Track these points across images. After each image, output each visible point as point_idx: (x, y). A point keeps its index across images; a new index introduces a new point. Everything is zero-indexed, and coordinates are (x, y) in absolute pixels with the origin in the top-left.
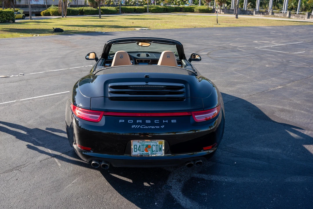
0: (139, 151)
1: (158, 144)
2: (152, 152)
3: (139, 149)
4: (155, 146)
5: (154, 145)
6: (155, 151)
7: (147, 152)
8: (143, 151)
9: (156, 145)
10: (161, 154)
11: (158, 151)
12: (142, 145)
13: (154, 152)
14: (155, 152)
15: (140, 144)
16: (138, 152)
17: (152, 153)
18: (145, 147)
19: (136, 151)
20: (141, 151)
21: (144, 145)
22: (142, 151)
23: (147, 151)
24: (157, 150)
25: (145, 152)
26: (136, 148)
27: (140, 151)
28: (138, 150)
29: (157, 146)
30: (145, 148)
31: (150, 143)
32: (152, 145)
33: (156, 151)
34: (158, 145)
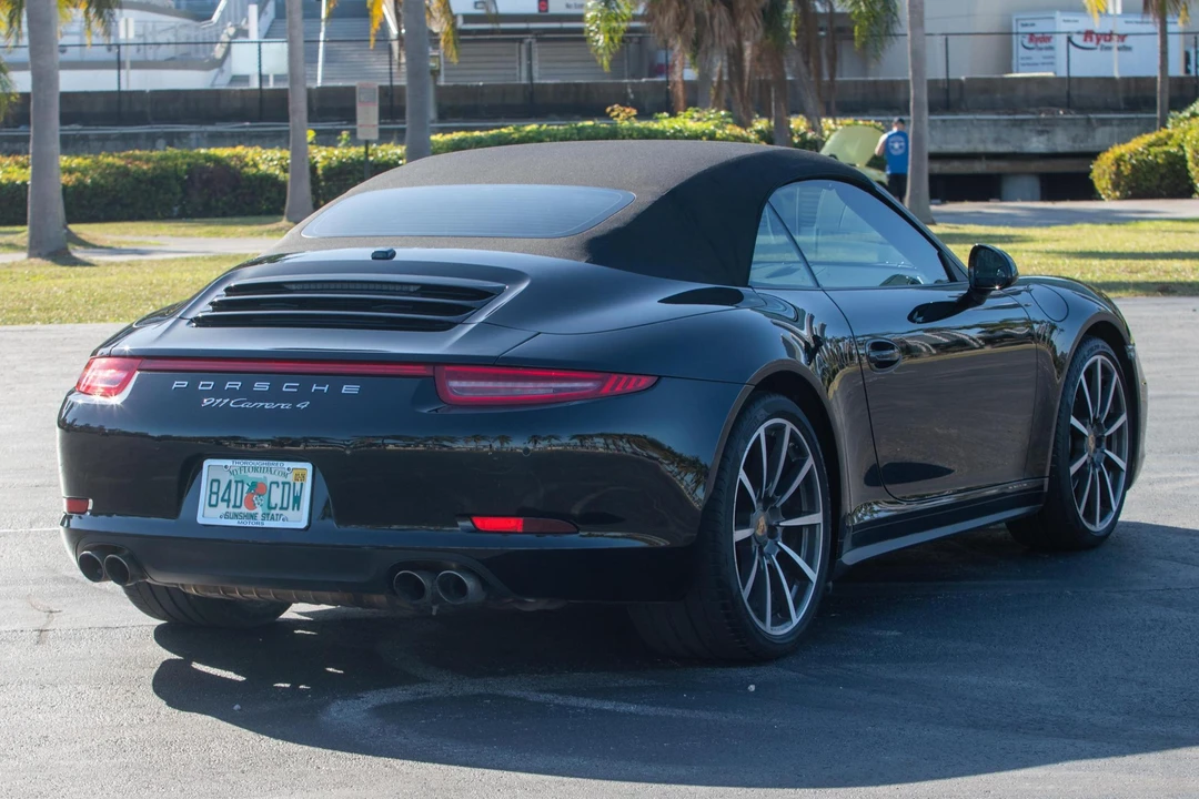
0: (226, 504)
1: (290, 478)
2: (267, 511)
3: (226, 497)
4: (281, 486)
5: (277, 483)
6: (279, 505)
7: (253, 512)
8: (238, 504)
9: (284, 483)
10: (298, 519)
11: (286, 509)
12: (237, 482)
13: (273, 512)
14: (277, 511)
15: (232, 478)
16: (222, 507)
17: (265, 516)
18: (246, 488)
19: (216, 506)
20: (232, 503)
21: (242, 482)
22: (235, 506)
23: (251, 505)
24: (285, 505)
25: (244, 510)
26: (217, 493)
27: (228, 506)
28: (223, 500)
29: (287, 487)
30: (245, 495)
31: (266, 475)
32: (272, 483)
33: (282, 508)
34: (289, 483)
